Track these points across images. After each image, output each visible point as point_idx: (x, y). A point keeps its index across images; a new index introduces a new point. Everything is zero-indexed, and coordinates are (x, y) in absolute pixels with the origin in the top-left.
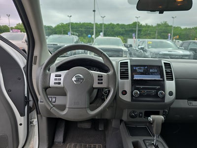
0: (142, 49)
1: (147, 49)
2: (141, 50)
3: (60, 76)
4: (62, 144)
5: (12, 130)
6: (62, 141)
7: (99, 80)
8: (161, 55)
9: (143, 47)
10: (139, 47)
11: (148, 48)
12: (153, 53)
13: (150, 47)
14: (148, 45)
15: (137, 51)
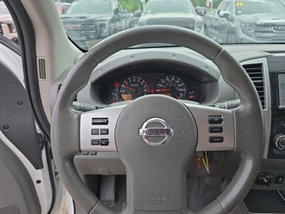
0: (226, 16)
1: (234, 15)
2: (224, 19)
3: (107, 123)
4: (113, 204)
5: (25, 197)
6: (114, 199)
7: (212, 130)
8: (258, 25)
9: (227, 12)
10: (221, 13)
11: (237, 14)
12: (246, 24)
13: (239, 12)
14: (237, 9)
15: (216, 20)
